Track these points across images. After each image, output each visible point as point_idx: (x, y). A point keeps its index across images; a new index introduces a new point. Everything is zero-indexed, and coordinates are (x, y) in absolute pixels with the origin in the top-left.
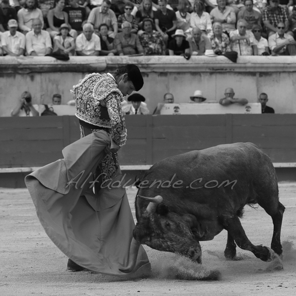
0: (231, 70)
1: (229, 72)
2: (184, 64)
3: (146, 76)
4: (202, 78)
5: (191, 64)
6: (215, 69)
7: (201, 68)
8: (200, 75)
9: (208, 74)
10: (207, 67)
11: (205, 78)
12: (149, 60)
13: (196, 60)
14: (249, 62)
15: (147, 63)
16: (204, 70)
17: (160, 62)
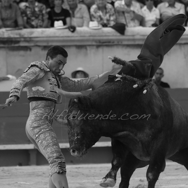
0: (118, 42)
1: (116, 45)
2: (69, 37)
3: (29, 50)
4: (88, 51)
5: (77, 37)
6: (102, 41)
7: (88, 40)
8: (86, 49)
9: (95, 47)
10: (93, 40)
11: (91, 52)
12: (32, 33)
13: (81, 32)
14: (138, 34)
15: (30, 36)
16: (90, 43)
17: (43, 35)
